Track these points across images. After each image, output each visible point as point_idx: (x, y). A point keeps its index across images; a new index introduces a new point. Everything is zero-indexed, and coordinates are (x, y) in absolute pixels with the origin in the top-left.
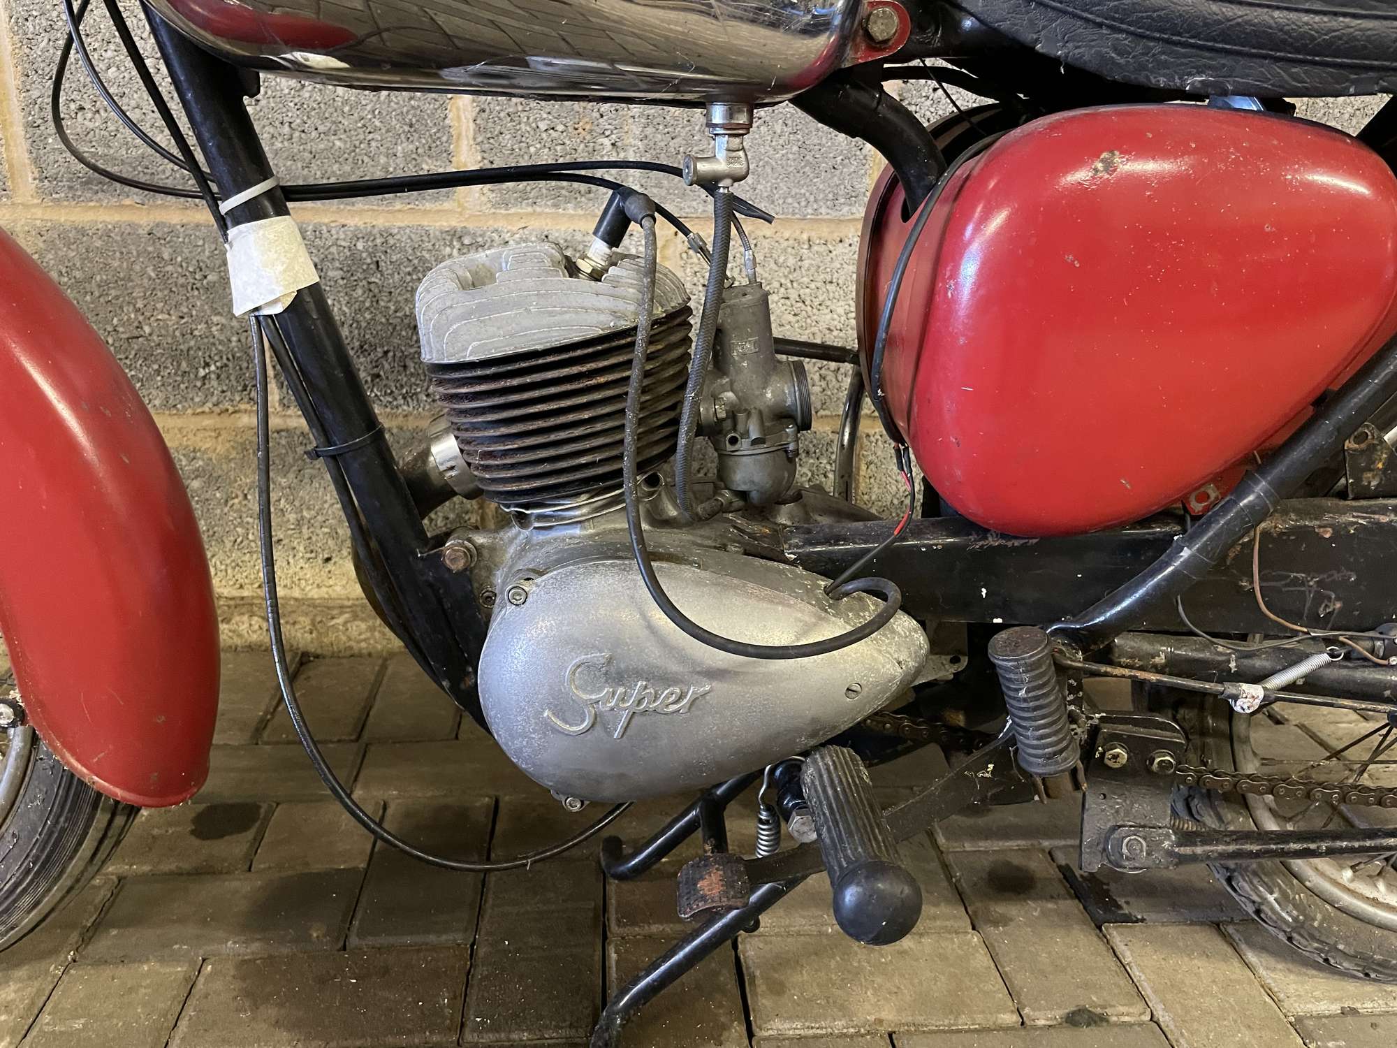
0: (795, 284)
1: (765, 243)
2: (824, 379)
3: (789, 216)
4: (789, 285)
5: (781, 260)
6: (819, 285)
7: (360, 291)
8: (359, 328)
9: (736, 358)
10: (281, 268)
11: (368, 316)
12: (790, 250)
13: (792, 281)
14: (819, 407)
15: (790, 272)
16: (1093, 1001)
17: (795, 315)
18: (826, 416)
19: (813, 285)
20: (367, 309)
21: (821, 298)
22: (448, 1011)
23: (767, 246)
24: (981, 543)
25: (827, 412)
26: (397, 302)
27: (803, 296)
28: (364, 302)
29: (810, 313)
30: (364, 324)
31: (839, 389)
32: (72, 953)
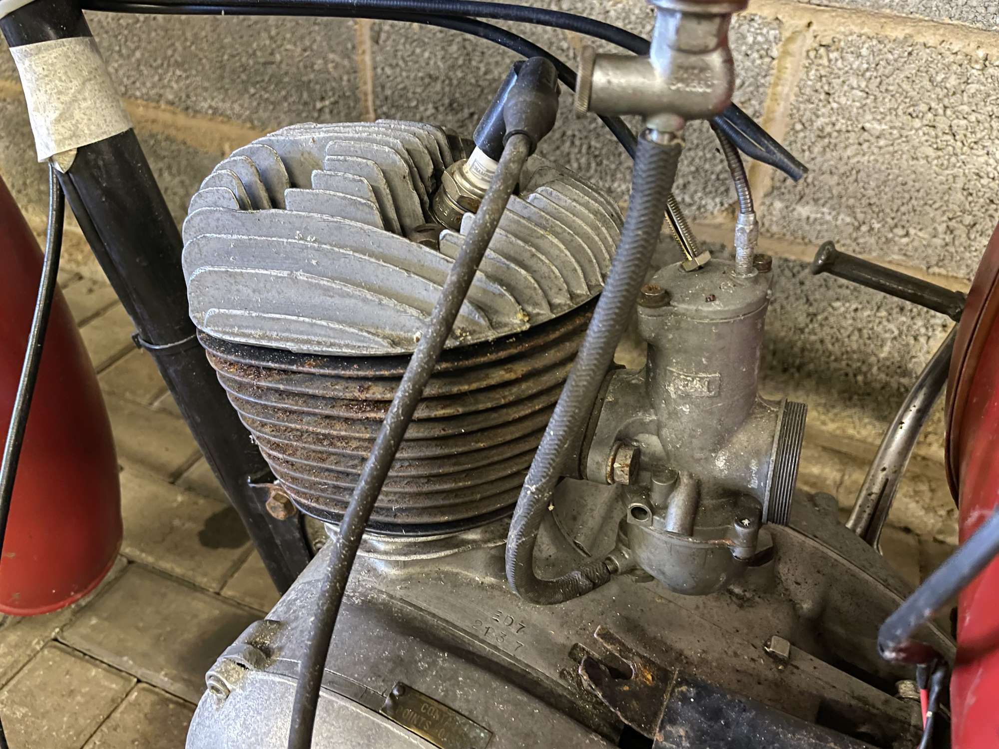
0: (949, 112)
1: (924, 54)
2: (952, 232)
3: (967, 24)
4: (941, 111)
5: (939, 78)
6: (980, 118)
7: (454, 48)
8: (450, 85)
9: (673, 396)
10: (54, 115)
11: (459, 74)
12: (955, 67)
13: (945, 107)
14: (934, 262)
15: (947, 96)
17: (938, 149)
18: (939, 275)
19: (973, 118)
20: (460, 66)
21: (979, 136)
23: (925, 57)
25: (943, 271)
26: (488, 64)
27: (955, 128)
28: (457, 59)
29: (958, 151)
30: (455, 82)
31: (967, 248)
32: (57, 630)
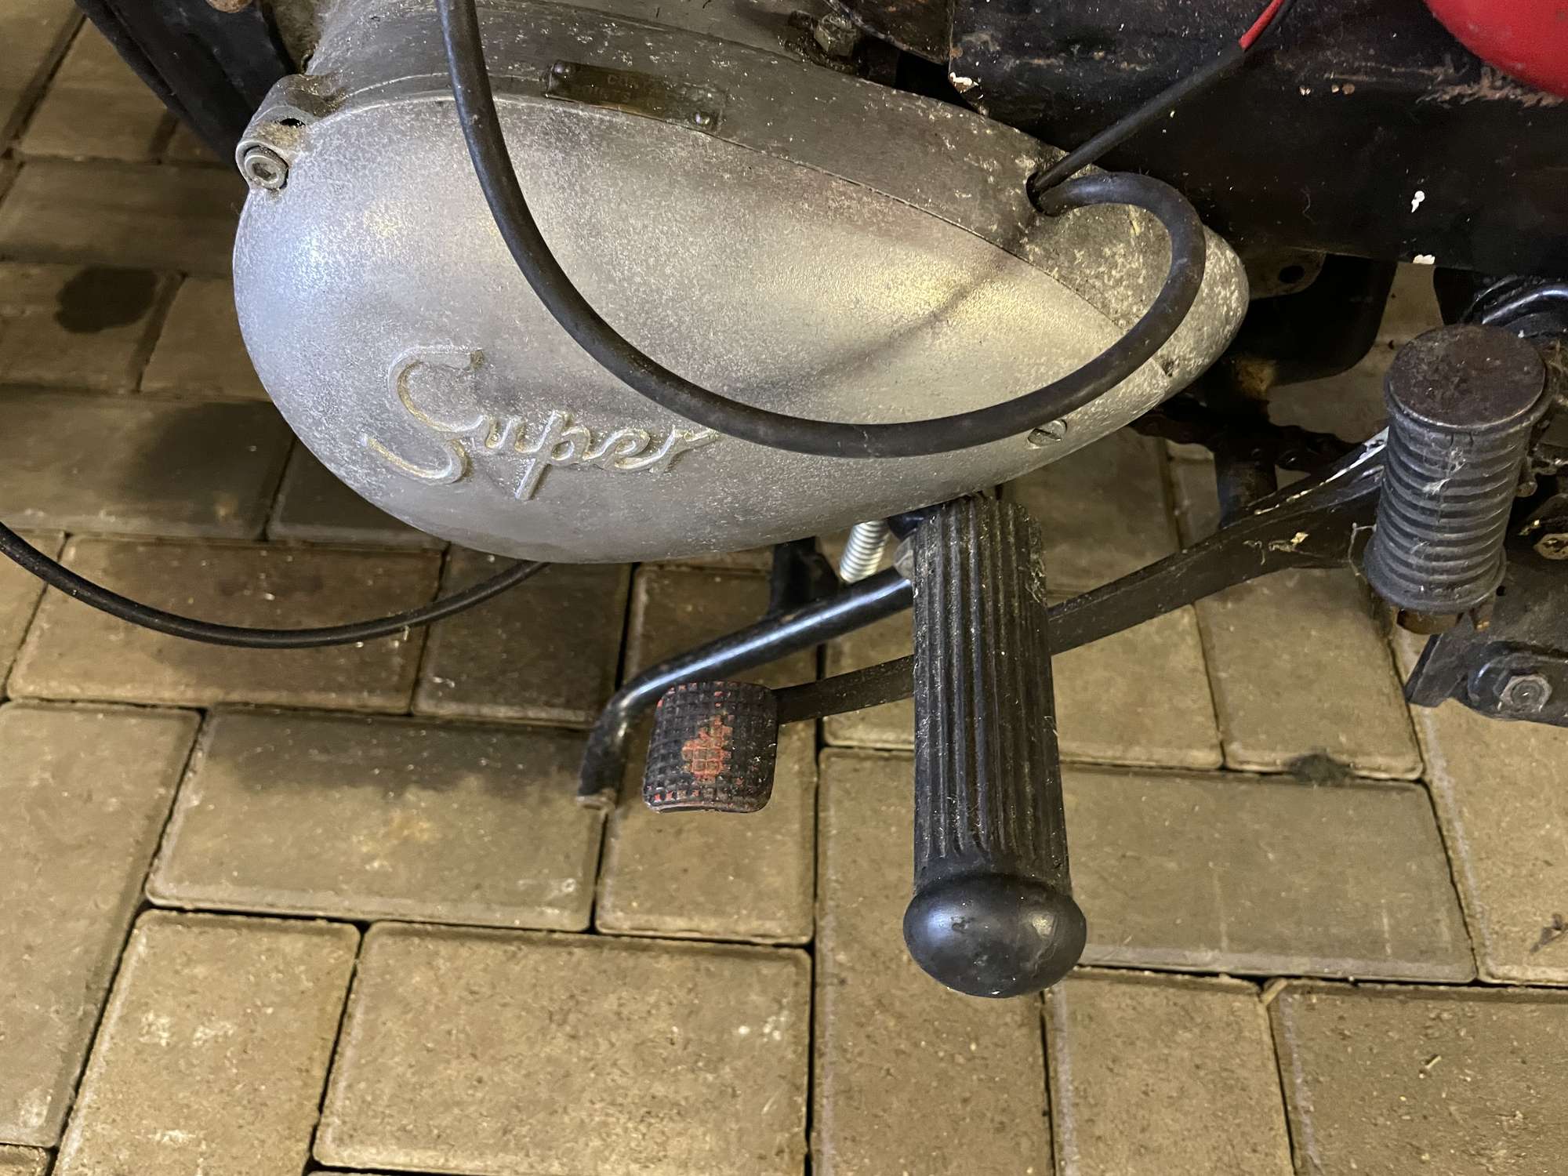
16: (1339, 743)
22: (397, 661)
24: (1457, 90)
